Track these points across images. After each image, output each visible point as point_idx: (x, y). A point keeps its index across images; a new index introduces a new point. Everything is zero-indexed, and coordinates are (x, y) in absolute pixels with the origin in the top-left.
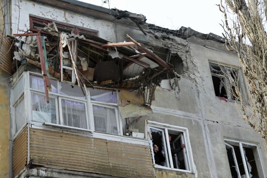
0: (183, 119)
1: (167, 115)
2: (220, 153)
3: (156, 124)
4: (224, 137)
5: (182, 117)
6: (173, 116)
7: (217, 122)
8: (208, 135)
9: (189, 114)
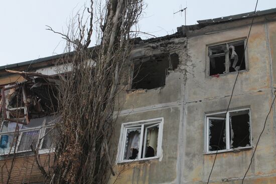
0: (161, 110)
1: (144, 113)
2: (195, 130)
3: (131, 124)
4: (206, 113)
5: (161, 109)
6: (151, 111)
7: (201, 101)
8: (185, 117)
9: (169, 104)
